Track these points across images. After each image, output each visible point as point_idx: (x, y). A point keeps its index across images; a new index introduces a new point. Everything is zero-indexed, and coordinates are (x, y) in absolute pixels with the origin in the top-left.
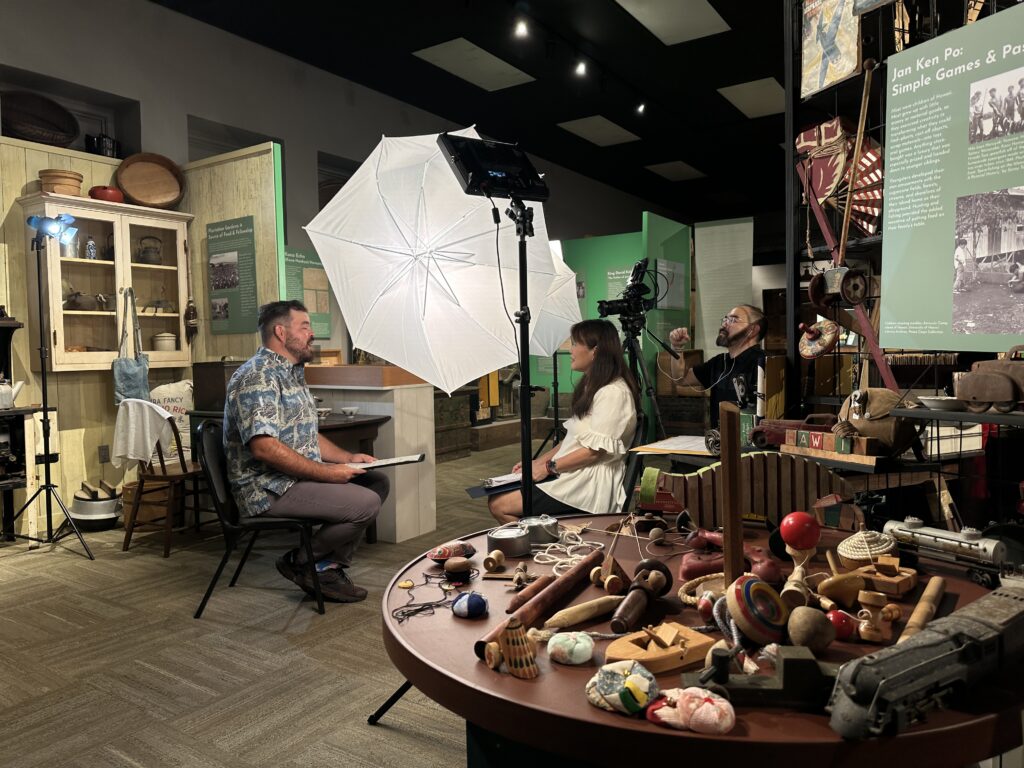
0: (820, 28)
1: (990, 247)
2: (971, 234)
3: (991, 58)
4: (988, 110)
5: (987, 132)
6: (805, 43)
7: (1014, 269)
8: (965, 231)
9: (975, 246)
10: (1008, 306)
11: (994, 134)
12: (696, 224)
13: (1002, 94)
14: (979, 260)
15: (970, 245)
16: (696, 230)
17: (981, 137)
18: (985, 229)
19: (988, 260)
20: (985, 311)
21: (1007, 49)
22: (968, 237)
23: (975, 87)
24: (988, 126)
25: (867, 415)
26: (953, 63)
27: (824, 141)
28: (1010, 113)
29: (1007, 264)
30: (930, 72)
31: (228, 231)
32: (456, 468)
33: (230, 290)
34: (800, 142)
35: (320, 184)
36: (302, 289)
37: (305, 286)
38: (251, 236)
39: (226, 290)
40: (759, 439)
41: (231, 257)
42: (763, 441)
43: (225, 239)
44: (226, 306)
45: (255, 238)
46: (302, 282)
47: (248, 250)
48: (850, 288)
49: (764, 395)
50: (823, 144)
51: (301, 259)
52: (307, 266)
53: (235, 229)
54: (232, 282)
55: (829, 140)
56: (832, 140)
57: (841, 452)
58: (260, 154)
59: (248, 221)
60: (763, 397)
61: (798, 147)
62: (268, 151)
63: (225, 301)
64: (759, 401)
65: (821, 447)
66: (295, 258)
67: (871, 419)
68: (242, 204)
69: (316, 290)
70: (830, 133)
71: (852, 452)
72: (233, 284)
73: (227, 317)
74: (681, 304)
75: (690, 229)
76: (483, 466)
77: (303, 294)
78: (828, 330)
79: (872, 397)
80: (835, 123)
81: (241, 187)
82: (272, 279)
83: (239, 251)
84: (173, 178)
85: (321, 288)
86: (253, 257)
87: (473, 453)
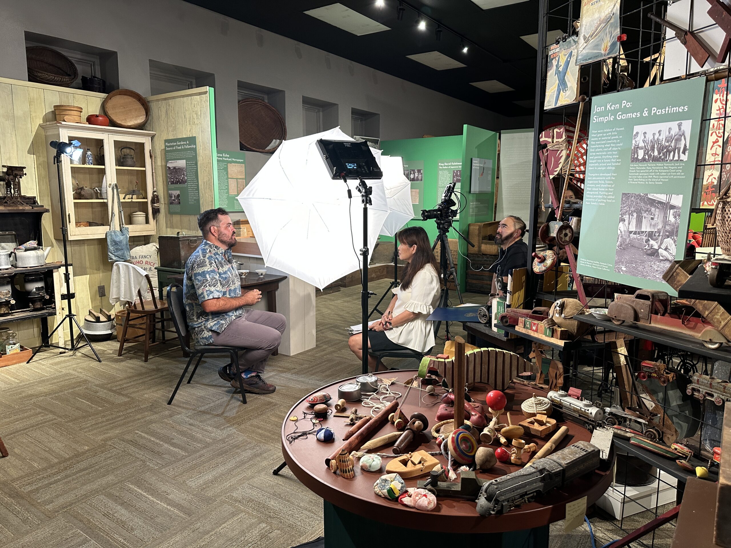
0: (557, 66)
1: (636, 227)
2: (627, 216)
3: (646, 114)
4: (642, 144)
5: (640, 157)
6: (549, 74)
7: (647, 241)
8: (625, 214)
9: (629, 224)
10: (643, 262)
11: (644, 160)
12: (502, 131)
13: (650, 137)
14: (631, 232)
15: (626, 222)
16: (502, 135)
17: (637, 160)
18: (635, 215)
19: (635, 233)
20: (631, 262)
21: (654, 110)
22: (626, 217)
23: (637, 129)
24: (641, 154)
25: (563, 315)
26: (625, 111)
27: (555, 140)
28: (653, 150)
29: (645, 238)
30: (614, 113)
31: (179, 146)
32: (330, 300)
33: (181, 185)
34: (542, 137)
35: (239, 102)
36: (228, 178)
37: (229, 176)
38: (195, 150)
39: (178, 185)
40: (504, 320)
41: (181, 163)
42: (507, 322)
43: (177, 150)
44: (178, 196)
45: (197, 152)
46: (227, 174)
47: (193, 160)
48: (562, 236)
49: (511, 292)
50: (555, 142)
51: (226, 157)
52: (231, 162)
53: (184, 145)
54: (182, 180)
55: (558, 140)
56: (560, 140)
57: (546, 336)
58: (200, 94)
59: (192, 140)
60: (510, 293)
61: (541, 140)
62: (205, 93)
63: (178, 192)
64: (508, 295)
65: (536, 331)
66: (222, 157)
67: (565, 318)
68: (189, 128)
69: (237, 179)
70: (559, 136)
71: (552, 337)
72: (183, 182)
73: (180, 203)
74: (488, 189)
75: (498, 134)
76: (348, 299)
77: (228, 182)
78: (549, 258)
79: (567, 304)
80: (562, 130)
81: (187, 116)
82: (209, 180)
83: (187, 159)
84: (141, 106)
85: (240, 177)
86: (196, 164)
87: (342, 289)
